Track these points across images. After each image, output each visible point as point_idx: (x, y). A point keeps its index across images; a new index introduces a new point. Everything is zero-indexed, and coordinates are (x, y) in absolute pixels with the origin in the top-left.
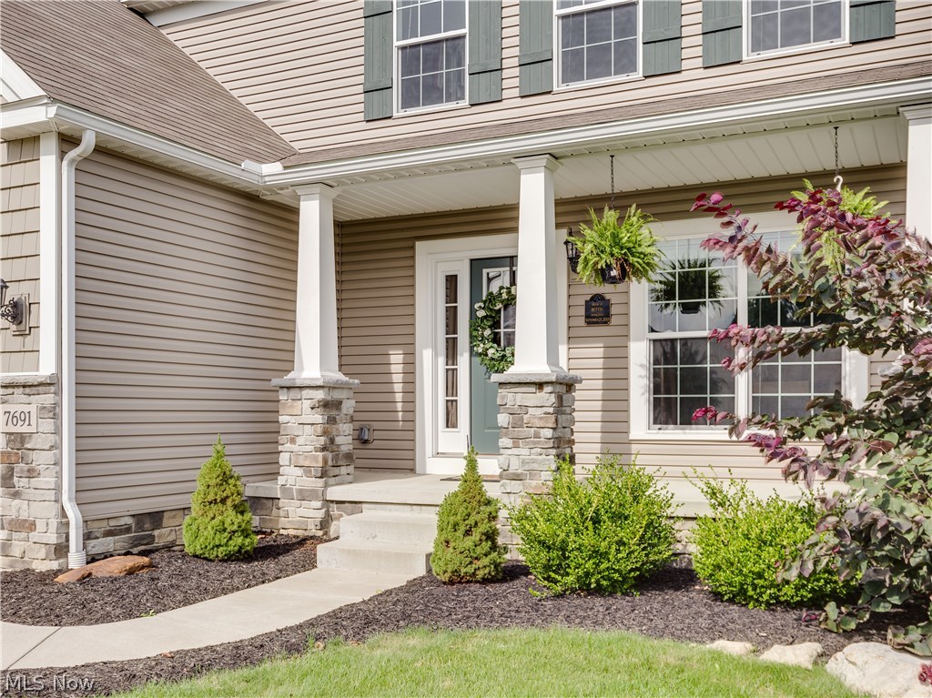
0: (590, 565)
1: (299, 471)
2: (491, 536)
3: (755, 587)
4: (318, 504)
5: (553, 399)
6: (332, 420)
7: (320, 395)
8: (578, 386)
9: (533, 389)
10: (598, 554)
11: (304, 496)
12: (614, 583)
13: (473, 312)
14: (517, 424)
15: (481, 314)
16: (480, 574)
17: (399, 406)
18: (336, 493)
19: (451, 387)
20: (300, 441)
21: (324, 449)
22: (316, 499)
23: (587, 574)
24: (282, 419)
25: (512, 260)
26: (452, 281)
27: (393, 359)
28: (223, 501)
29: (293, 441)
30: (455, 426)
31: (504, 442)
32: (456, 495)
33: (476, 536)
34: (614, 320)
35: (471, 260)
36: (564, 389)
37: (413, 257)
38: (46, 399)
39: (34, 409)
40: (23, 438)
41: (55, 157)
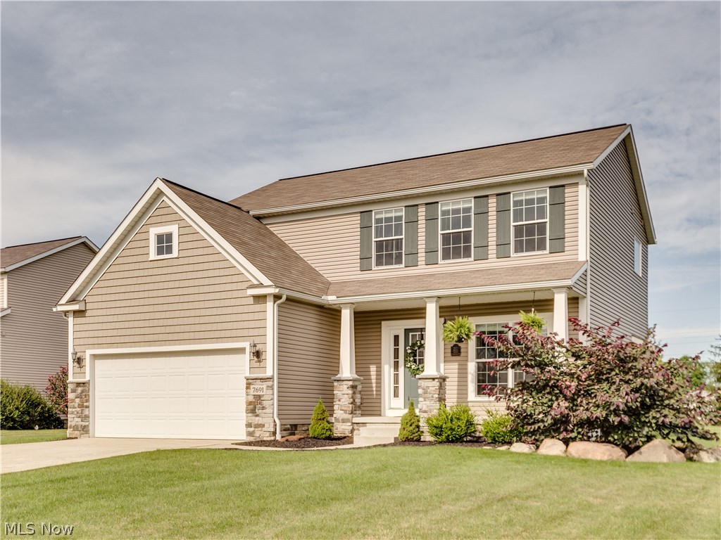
0: (449, 433)
1: (342, 412)
2: (418, 427)
3: (498, 437)
4: (350, 424)
5: (438, 384)
6: (354, 393)
7: (351, 383)
8: (447, 380)
9: (431, 380)
10: (452, 429)
11: (344, 421)
12: (457, 438)
13: (405, 350)
14: (426, 393)
15: (409, 351)
16: (415, 438)
17: (374, 389)
18: (356, 420)
19: (396, 381)
20: (342, 400)
21: (352, 403)
22: (349, 422)
23: (449, 436)
24: (335, 392)
25: (422, 330)
26: (396, 338)
27: (372, 369)
28: (323, 419)
29: (339, 400)
30: (398, 397)
31: (421, 399)
32: (407, 414)
33: (414, 426)
34: (462, 354)
35: (405, 330)
36: (441, 380)
37: (381, 328)
38: (270, 383)
39: (265, 387)
40: (260, 396)
41: (272, 303)
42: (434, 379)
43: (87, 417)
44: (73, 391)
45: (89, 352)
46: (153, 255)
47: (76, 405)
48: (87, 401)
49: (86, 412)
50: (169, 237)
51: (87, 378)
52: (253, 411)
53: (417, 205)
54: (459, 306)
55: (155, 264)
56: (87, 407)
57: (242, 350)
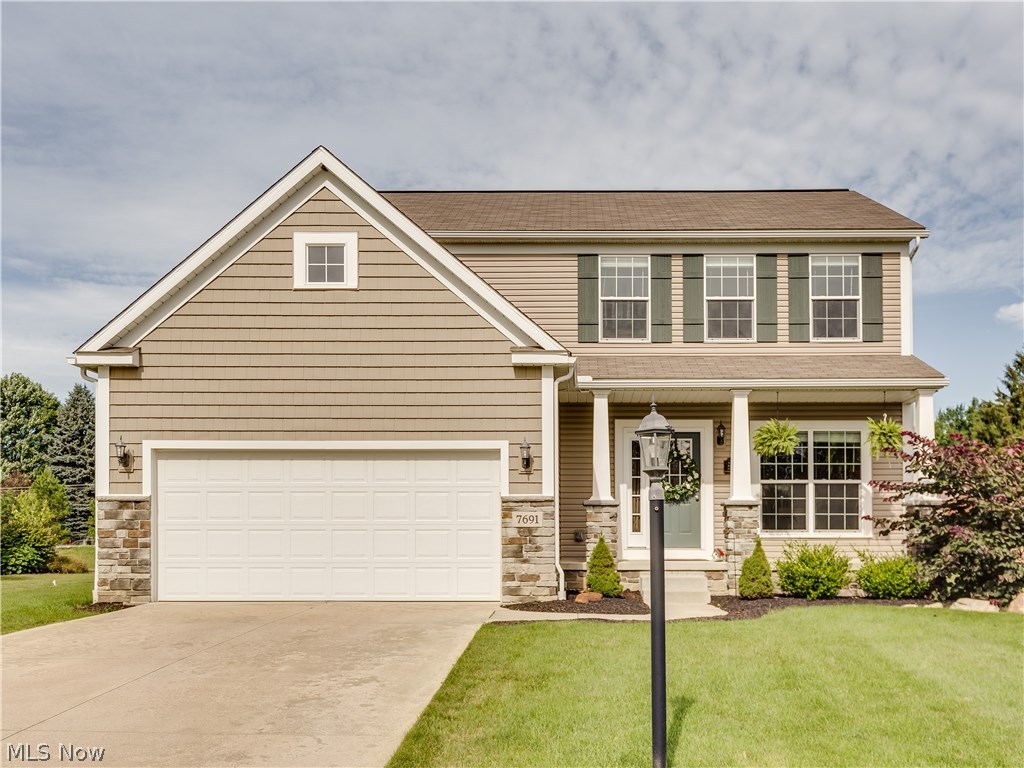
7: (615, 510)
9: (746, 509)
14: (738, 526)
19: (635, 507)
24: (588, 524)
26: (635, 444)
30: (639, 531)
37: (614, 429)
38: (548, 509)
39: (540, 515)
40: (530, 530)
41: (552, 379)
42: (751, 507)
43: (147, 563)
44: (109, 516)
45: (148, 446)
46: (300, 280)
47: (119, 542)
48: (146, 534)
49: (144, 555)
50: (337, 252)
51: (146, 493)
52: (517, 554)
53: (670, 256)
54: (778, 404)
55: (307, 296)
56: (146, 546)
57: (494, 454)
